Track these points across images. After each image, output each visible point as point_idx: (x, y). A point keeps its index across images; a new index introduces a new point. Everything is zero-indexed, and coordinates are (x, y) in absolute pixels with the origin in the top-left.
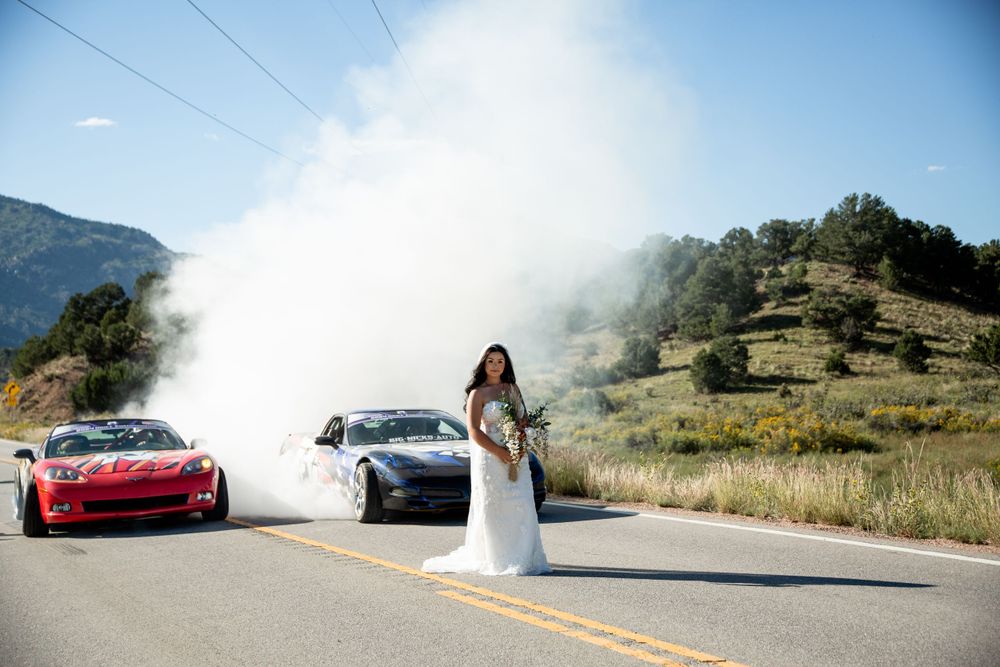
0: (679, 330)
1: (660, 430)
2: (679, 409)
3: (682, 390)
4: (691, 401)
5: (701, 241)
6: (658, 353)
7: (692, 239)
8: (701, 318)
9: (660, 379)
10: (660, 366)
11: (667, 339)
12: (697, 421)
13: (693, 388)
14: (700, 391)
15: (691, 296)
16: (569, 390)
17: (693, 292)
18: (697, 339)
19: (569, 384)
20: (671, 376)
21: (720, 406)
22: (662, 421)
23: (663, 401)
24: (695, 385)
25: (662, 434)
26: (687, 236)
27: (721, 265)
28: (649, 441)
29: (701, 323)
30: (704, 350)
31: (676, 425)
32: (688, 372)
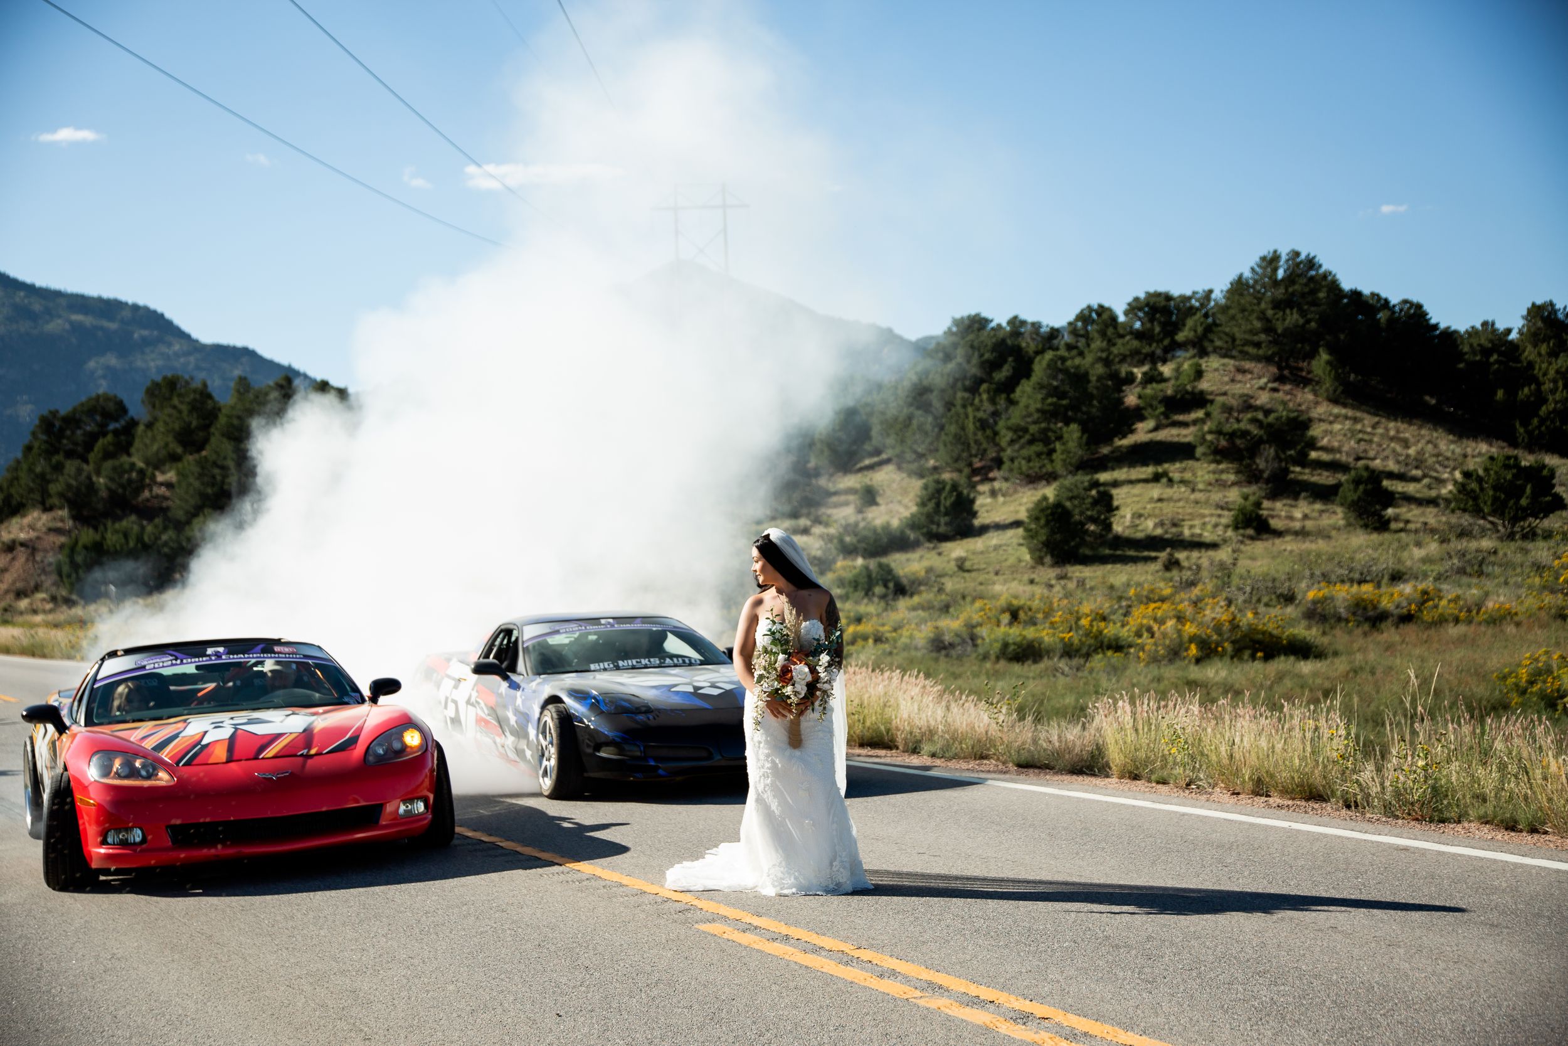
0: (1006, 466)
1: (981, 625)
2: (1006, 590)
3: (1012, 560)
4: (1026, 578)
5: (1036, 326)
6: (973, 501)
7: (1023, 323)
8: (1038, 447)
9: (978, 544)
10: (977, 522)
11: (987, 479)
12: (1038, 611)
13: (1028, 557)
14: (1040, 561)
15: (1024, 413)
16: (834, 561)
17: (1027, 407)
18: (1032, 479)
19: (834, 552)
20: (993, 539)
21: (1071, 585)
22: (982, 609)
23: (982, 577)
24: (1032, 551)
25: (983, 632)
26: (1016, 317)
27: (1069, 363)
28: (964, 641)
29: (1039, 455)
30: (1045, 498)
31: (1006, 618)
32: (1020, 531)
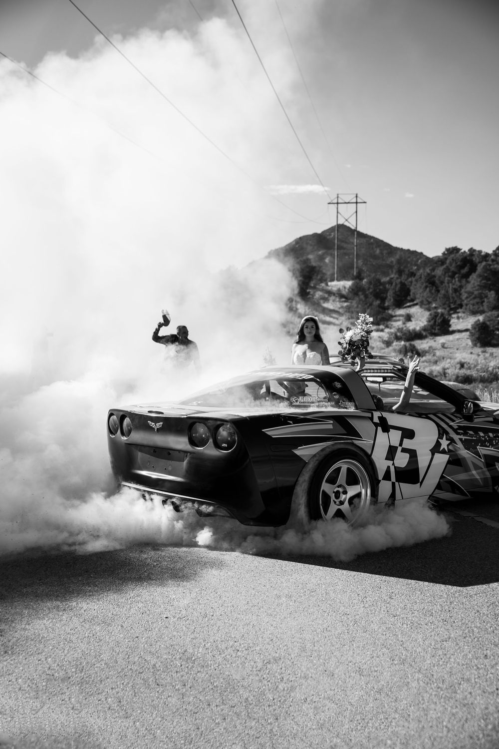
0: (464, 307)
1: (448, 368)
2: (461, 356)
3: (464, 344)
4: (469, 351)
5: (480, 252)
6: (449, 321)
7: (475, 251)
8: (478, 300)
9: (450, 337)
10: (451, 329)
11: (455, 312)
12: (472, 364)
13: (470, 343)
14: (475, 345)
15: (472, 286)
16: (393, 342)
17: (474, 284)
18: (474, 313)
19: (393, 339)
20: (457, 336)
21: (487, 355)
22: (450, 363)
23: (451, 351)
24: (472, 341)
25: (449, 371)
26: (472, 248)
27: (492, 267)
28: (441, 375)
29: (477, 303)
30: (479, 320)
31: (458, 366)
32: (468, 333)
